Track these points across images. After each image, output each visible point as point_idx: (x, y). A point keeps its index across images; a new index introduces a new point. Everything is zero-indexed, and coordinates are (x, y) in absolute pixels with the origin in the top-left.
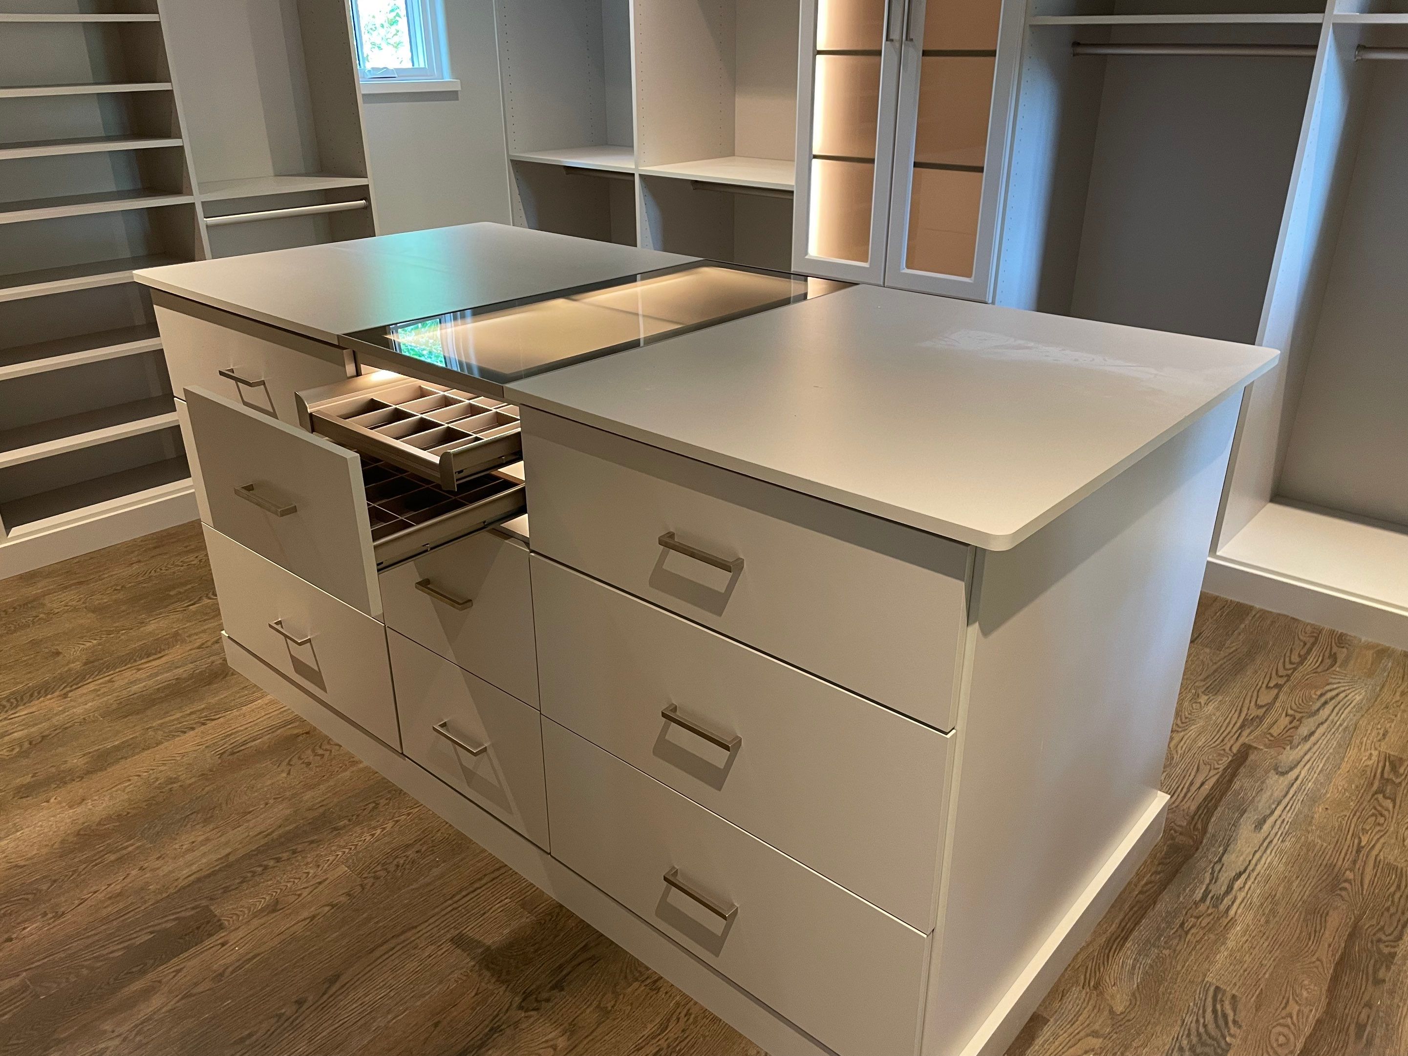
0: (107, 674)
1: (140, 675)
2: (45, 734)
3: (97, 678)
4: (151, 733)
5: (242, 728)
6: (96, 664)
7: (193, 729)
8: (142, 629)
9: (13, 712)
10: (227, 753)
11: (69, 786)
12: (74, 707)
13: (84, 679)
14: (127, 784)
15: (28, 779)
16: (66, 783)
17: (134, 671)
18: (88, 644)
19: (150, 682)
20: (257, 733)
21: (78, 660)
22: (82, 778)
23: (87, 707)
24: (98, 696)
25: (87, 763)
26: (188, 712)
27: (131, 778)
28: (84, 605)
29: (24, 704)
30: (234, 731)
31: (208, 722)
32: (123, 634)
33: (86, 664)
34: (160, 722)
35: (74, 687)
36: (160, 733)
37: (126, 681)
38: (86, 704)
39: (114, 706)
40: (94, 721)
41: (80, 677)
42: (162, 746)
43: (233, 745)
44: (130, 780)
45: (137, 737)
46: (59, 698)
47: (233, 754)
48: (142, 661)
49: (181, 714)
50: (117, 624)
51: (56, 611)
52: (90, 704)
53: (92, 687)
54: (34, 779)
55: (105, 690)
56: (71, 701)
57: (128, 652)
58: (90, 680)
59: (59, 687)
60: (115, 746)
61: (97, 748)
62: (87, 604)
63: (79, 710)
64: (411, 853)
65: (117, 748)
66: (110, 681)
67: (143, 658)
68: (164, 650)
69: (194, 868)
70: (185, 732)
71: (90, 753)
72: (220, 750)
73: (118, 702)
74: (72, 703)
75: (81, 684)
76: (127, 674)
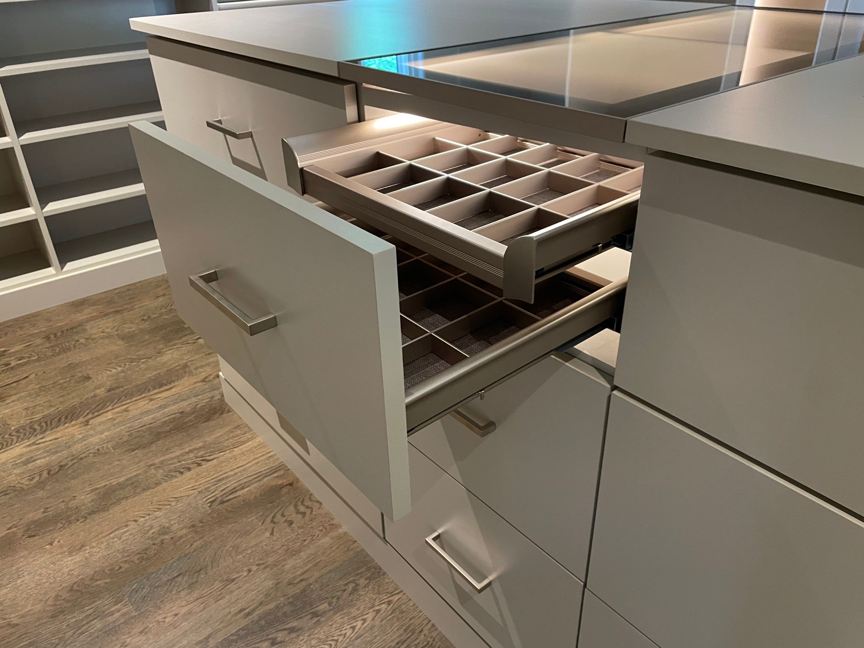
0: (124, 403)
1: (151, 406)
2: (62, 464)
3: (116, 406)
4: (153, 471)
5: (232, 473)
6: (117, 391)
7: (189, 469)
8: (158, 359)
9: (41, 436)
10: (217, 502)
11: (73, 527)
12: (92, 436)
13: (104, 406)
14: (124, 530)
15: (39, 515)
16: (70, 523)
17: (147, 402)
18: (114, 371)
19: (158, 415)
20: (245, 480)
21: (103, 387)
22: (86, 518)
23: (103, 436)
24: (114, 425)
25: (93, 500)
26: (187, 450)
27: (129, 523)
28: (116, 333)
29: (52, 429)
30: (224, 476)
31: (203, 463)
32: (143, 363)
33: (109, 391)
34: (162, 459)
35: (96, 414)
36: (161, 471)
37: (139, 411)
38: (102, 434)
39: (125, 439)
40: (106, 453)
41: (102, 405)
42: (159, 488)
43: (223, 492)
44: (127, 526)
45: (139, 474)
46: (82, 425)
47: (222, 502)
48: (156, 391)
49: (181, 452)
50: (139, 353)
51: (94, 336)
52: (106, 434)
53: (110, 415)
54: (45, 514)
55: (120, 419)
56: (91, 429)
57: (144, 381)
58: (110, 408)
59: (83, 414)
60: (119, 484)
61: (104, 484)
62: (119, 332)
63: (95, 440)
65: (121, 486)
66: (126, 410)
67: (155, 389)
68: (174, 381)
70: (182, 473)
71: (97, 489)
72: (211, 497)
73: (129, 433)
74: (92, 432)
75: (101, 412)
76: (142, 403)
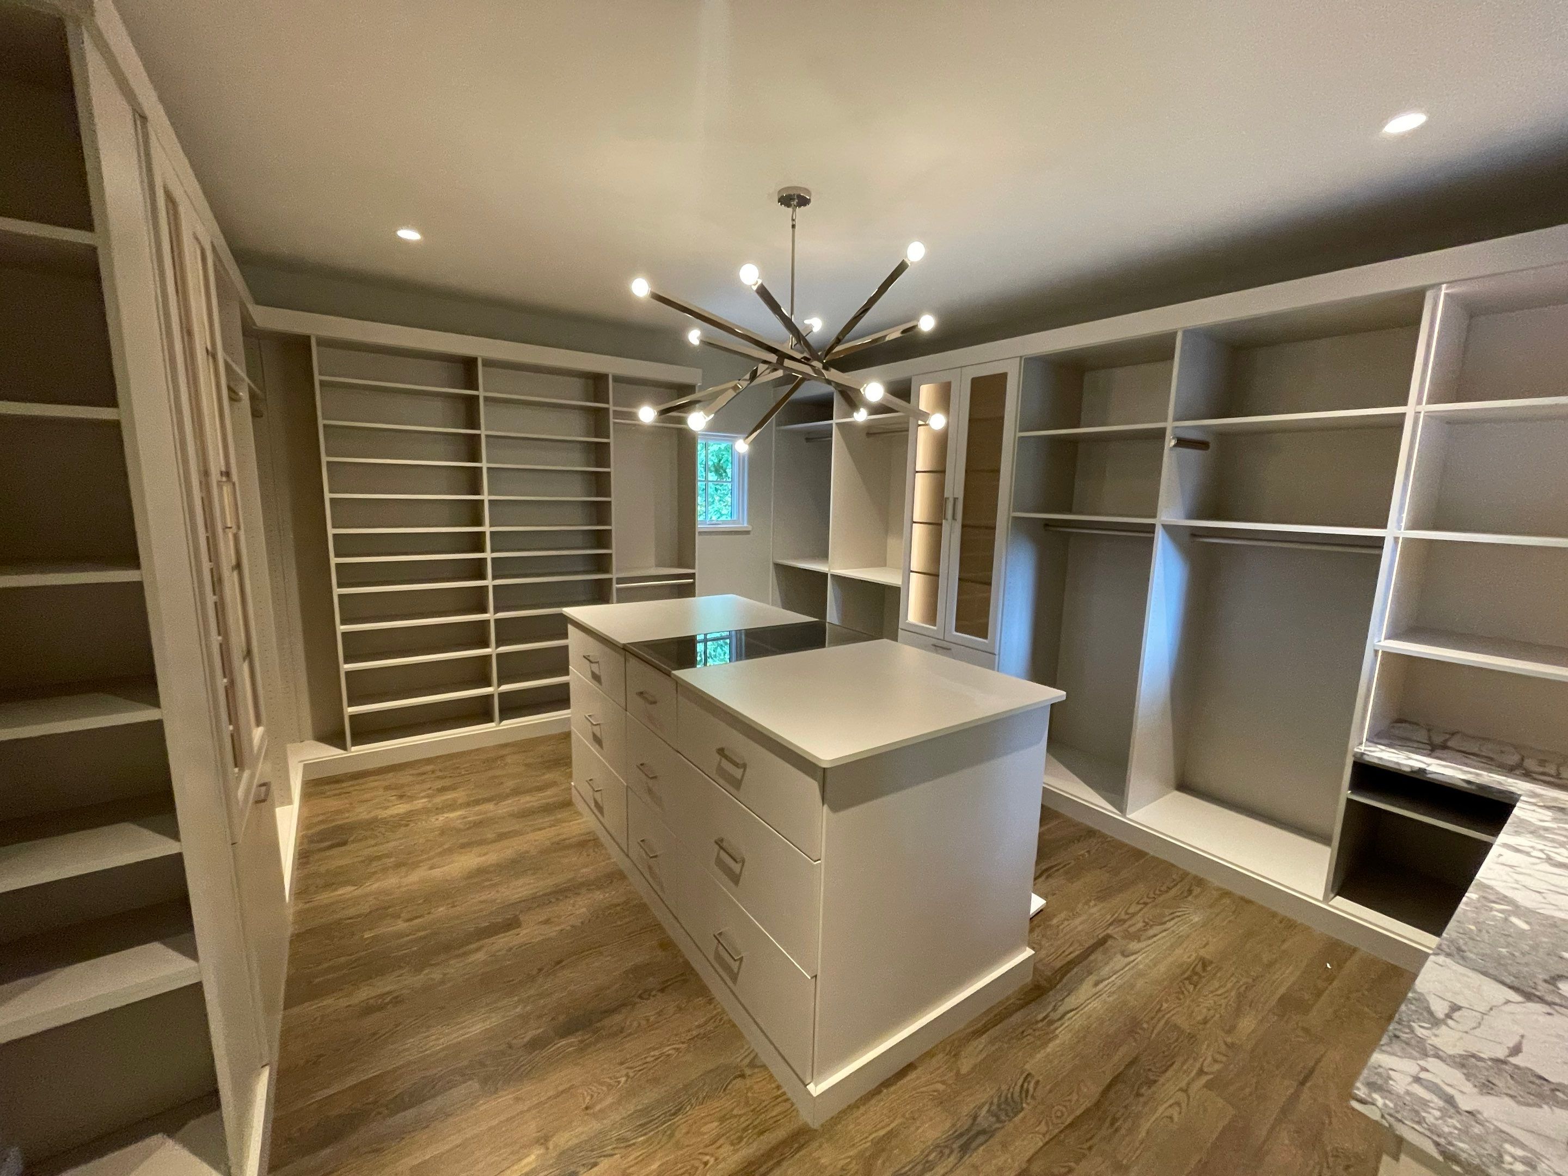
2: (481, 820)
4: (526, 828)
12: (499, 810)
19: (536, 803)
38: (504, 809)
39: (515, 813)
53: (510, 801)
54: (470, 840)
61: (501, 831)
64: (618, 908)
65: (509, 832)
69: (520, 895)
